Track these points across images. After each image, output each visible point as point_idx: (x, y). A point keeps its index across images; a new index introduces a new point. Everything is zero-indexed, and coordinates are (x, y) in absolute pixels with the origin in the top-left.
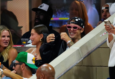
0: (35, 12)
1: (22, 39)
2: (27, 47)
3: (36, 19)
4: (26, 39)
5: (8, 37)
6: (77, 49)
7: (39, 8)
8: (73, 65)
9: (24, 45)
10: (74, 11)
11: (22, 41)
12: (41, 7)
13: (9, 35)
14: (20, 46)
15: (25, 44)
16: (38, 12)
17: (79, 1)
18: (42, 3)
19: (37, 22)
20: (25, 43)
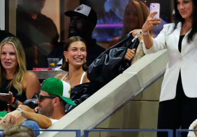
0: (69, 18)
1: (49, 59)
2: (56, 71)
3: (71, 28)
4: (54, 59)
5: (12, 54)
6: (133, 75)
7: (75, 11)
8: (128, 99)
9: (53, 69)
10: (131, 16)
11: (49, 62)
12: (79, 9)
13: (12, 51)
14: (46, 70)
15: (53, 67)
16: (75, 17)
17: (138, 2)
18: (81, 4)
19: (72, 32)
20: (53, 64)
